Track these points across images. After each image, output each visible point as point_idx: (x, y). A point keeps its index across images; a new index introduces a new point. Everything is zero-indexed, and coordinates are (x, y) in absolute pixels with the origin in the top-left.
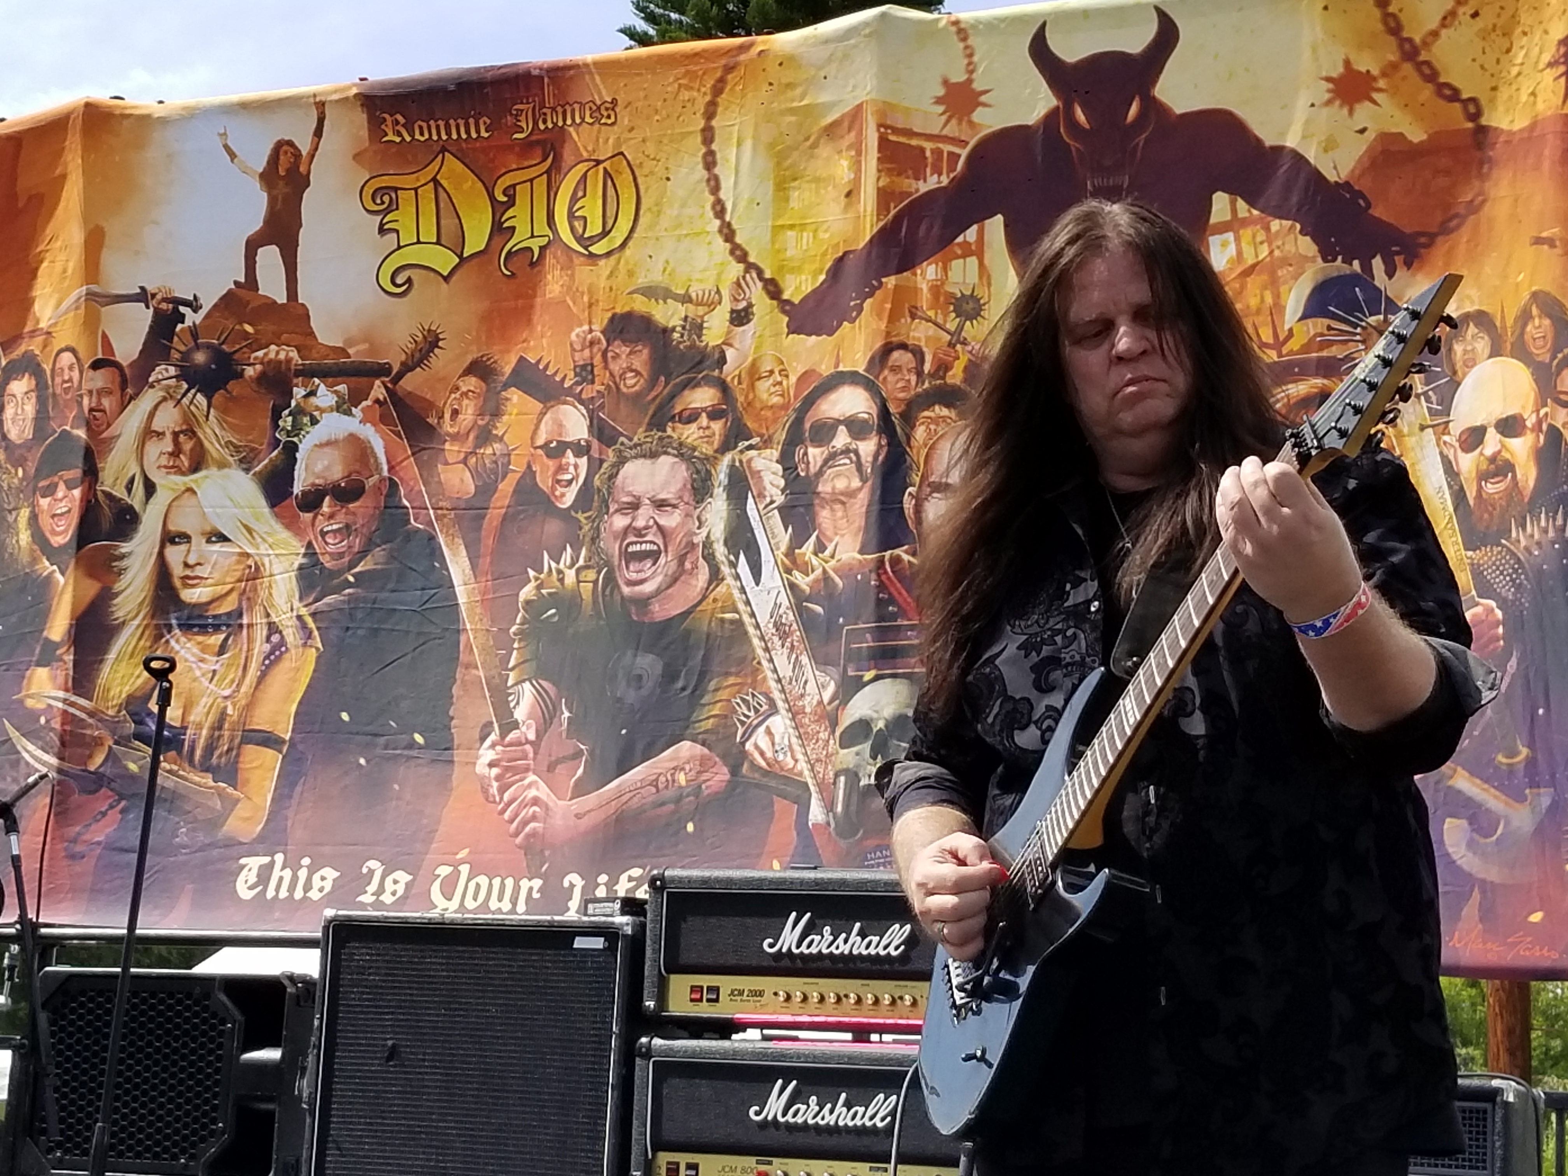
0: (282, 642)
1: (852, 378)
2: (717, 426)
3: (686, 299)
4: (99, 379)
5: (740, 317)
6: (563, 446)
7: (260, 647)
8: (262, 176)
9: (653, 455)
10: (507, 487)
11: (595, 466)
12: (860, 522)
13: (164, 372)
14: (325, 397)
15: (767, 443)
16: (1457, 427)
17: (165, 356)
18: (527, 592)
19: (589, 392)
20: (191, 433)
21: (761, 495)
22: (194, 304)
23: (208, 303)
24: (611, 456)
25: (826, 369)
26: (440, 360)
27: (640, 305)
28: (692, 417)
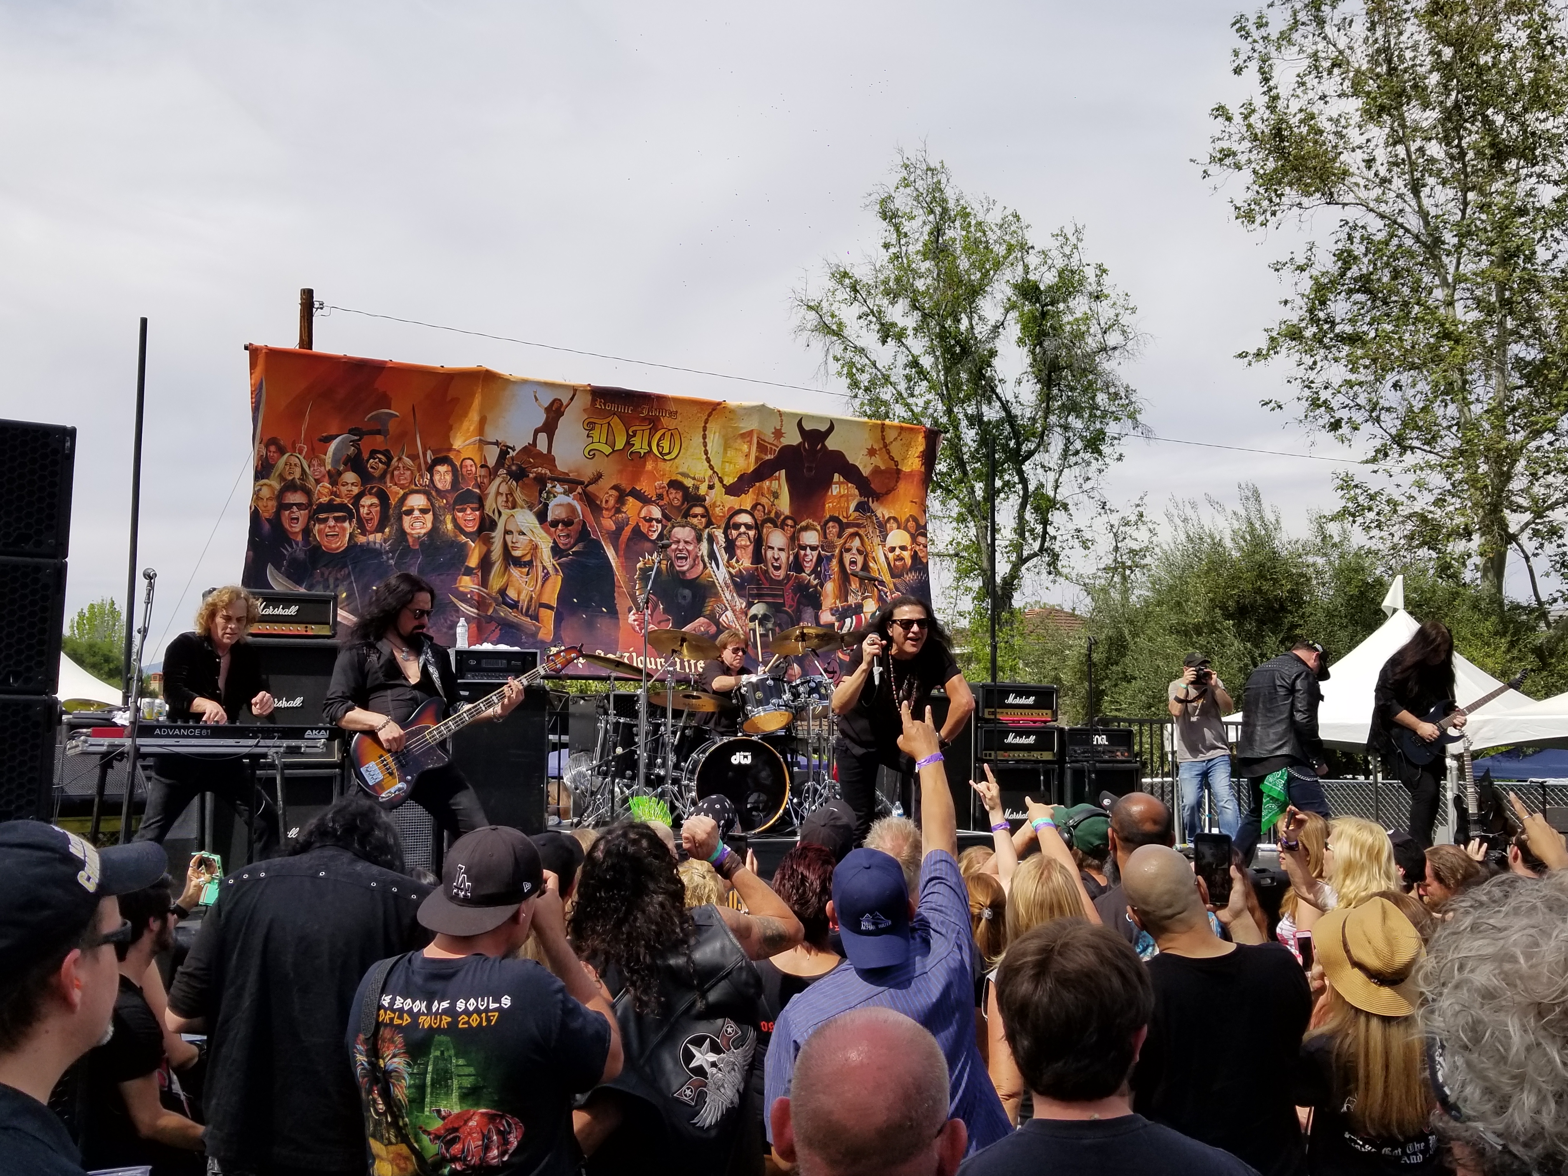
0: (548, 573)
1: (745, 511)
2: (703, 520)
3: (694, 479)
4: (483, 472)
5: (711, 487)
6: (651, 520)
7: (541, 574)
8: (546, 409)
9: (684, 526)
10: (628, 530)
11: (664, 527)
12: (750, 555)
13: (502, 471)
14: (559, 488)
15: (719, 527)
16: (888, 546)
17: (503, 467)
18: (640, 565)
19: (662, 503)
20: (511, 494)
21: (718, 543)
22: (513, 449)
23: (518, 449)
24: (669, 525)
25: (737, 507)
26: (601, 482)
27: (680, 478)
28: (695, 516)
